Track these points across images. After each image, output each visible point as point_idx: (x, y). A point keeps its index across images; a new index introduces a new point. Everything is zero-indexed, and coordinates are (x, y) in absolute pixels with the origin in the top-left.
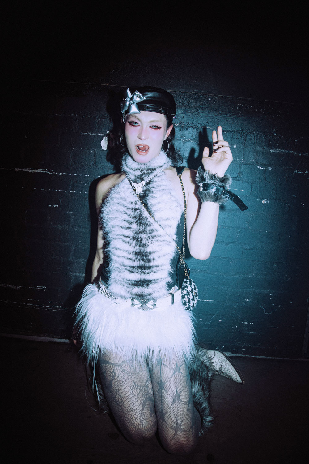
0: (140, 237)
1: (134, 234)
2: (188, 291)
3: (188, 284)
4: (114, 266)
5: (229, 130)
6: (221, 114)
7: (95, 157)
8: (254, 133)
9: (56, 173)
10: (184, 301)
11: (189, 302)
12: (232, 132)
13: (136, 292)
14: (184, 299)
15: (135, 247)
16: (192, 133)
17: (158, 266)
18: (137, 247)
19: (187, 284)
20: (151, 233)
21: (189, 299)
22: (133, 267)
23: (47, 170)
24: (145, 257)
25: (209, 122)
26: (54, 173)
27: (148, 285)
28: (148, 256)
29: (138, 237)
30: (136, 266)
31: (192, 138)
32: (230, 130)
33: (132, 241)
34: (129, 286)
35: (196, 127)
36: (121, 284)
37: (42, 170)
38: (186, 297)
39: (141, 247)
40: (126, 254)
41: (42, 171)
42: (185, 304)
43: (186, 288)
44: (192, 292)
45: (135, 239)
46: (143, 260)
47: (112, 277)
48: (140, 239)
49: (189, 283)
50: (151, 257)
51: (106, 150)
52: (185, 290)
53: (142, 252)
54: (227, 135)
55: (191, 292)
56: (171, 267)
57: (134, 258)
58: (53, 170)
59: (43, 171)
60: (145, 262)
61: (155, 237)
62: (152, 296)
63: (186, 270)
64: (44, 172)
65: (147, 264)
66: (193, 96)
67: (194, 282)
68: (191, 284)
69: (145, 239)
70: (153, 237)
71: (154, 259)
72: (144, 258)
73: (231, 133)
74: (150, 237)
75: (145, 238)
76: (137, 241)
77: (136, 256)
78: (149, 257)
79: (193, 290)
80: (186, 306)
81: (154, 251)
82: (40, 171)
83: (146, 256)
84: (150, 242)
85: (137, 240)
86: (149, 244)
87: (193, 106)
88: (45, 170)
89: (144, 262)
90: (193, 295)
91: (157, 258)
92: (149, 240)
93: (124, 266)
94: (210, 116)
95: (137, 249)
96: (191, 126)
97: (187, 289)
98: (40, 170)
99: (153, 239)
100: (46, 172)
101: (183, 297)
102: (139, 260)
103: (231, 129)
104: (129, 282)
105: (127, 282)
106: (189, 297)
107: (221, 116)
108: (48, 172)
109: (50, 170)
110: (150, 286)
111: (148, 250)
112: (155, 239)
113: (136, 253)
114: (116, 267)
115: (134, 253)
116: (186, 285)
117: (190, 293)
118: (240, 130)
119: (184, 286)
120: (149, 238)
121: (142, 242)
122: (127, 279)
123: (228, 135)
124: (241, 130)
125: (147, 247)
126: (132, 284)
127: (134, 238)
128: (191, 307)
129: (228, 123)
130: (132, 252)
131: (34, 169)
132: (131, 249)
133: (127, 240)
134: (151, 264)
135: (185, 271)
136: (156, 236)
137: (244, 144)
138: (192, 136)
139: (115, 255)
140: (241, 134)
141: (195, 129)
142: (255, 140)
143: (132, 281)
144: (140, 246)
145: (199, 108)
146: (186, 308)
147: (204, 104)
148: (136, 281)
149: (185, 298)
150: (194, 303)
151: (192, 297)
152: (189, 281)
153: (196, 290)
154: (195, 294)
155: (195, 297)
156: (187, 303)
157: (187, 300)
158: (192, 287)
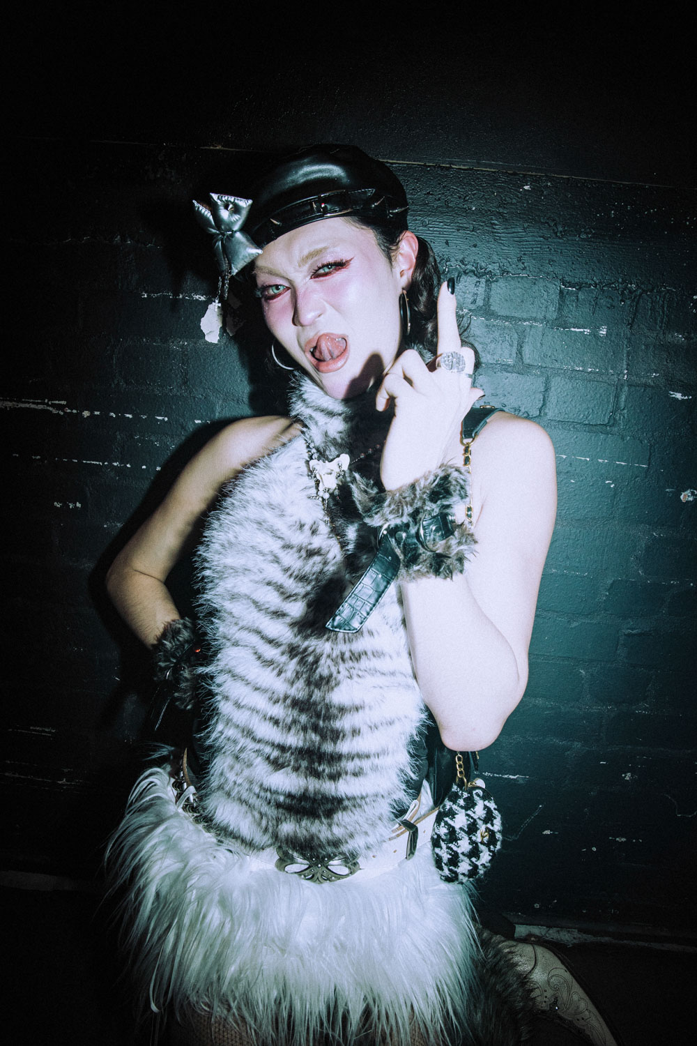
0: (311, 649)
1: (295, 636)
2: (453, 828)
3: (459, 805)
4: (222, 733)
5: (586, 283)
6: (561, 232)
7: (183, 363)
8: (661, 292)
9: (75, 411)
12: (596, 287)
13: (291, 834)
15: (292, 683)
16: (474, 290)
17: (368, 756)
18: (300, 684)
20: (350, 641)
21: (454, 854)
22: (282, 748)
23: (46, 401)
24: (324, 721)
25: (525, 258)
26: (69, 411)
27: (329, 814)
28: (335, 717)
29: (306, 649)
30: (294, 746)
31: (473, 307)
32: (591, 282)
33: (284, 658)
34: (265, 809)
35: (485, 274)
36: (242, 801)
37: (34, 403)
39: (312, 687)
40: (261, 702)
41: (33, 406)
42: (438, 862)
43: (447, 819)
44: (472, 829)
45: (296, 656)
46: (316, 729)
47: (213, 770)
48: (311, 659)
49: (461, 802)
50: (344, 723)
51: (216, 342)
52: (443, 824)
53: (315, 703)
54: (579, 295)
55: (466, 832)
56: (408, 756)
57: (289, 720)
58: (63, 402)
59: (38, 404)
60: (324, 738)
61: (363, 657)
62: (345, 848)
64: (40, 407)
65: (328, 747)
66: (478, 178)
68: (470, 804)
69: (329, 662)
70: (356, 657)
71: (355, 732)
72: (321, 723)
73: (591, 291)
74: (347, 655)
75: (329, 656)
76: (302, 662)
77: (295, 713)
78: (337, 724)
79: (480, 823)
80: (441, 871)
81: (357, 702)
82: (27, 405)
83: (328, 717)
84: (344, 673)
85: (302, 659)
86: (340, 677)
87: (479, 211)
88: (43, 403)
89: (318, 738)
90: (472, 842)
91: (364, 729)
92: (342, 667)
93: (254, 739)
94: (530, 239)
95: (299, 690)
96: (473, 271)
97: (450, 822)
98: (29, 403)
99: (356, 665)
100: (45, 407)
101: (436, 844)
102: (304, 729)
103: (592, 280)
104: (269, 794)
105: (262, 794)
106: (455, 848)
107: (561, 241)
108: (51, 409)
109: (57, 402)
110: (339, 816)
111: (338, 697)
112: (364, 663)
113: (296, 704)
114: (229, 739)
115: (289, 701)
116: (451, 809)
117: (462, 834)
118: (620, 280)
120: (343, 660)
121: (317, 671)
122: (261, 785)
123: (581, 296)
124: (624, 281)
125: (332, 688)
126: (278, 805)
127: (293, 651)
128: (461, 877)
129: (584, 262)
130: (282, 696)
131: (11, 401)
132: (280, 686)
133: (270, 652)
134: (344, 747)
136: (366, 654)
137: (631, 325)
138: (474, 302)
139: (226, 698)
140: (623, 293)
141: (483, 280)
142: (663, 312)
143: (276, 792)
144: (308, 683)
145: (495, 215)
146: (442, 877)
147: (512, 204)
148: (290, 796)
149: (441, 848)
150: (479, 863)
151: (471, 847)
152: (466, 795)
153: (495, 821)
154: (483, 837)
155: (482, 847)
156: (443, 865)
157: (446, 857)
158: (473, 815)
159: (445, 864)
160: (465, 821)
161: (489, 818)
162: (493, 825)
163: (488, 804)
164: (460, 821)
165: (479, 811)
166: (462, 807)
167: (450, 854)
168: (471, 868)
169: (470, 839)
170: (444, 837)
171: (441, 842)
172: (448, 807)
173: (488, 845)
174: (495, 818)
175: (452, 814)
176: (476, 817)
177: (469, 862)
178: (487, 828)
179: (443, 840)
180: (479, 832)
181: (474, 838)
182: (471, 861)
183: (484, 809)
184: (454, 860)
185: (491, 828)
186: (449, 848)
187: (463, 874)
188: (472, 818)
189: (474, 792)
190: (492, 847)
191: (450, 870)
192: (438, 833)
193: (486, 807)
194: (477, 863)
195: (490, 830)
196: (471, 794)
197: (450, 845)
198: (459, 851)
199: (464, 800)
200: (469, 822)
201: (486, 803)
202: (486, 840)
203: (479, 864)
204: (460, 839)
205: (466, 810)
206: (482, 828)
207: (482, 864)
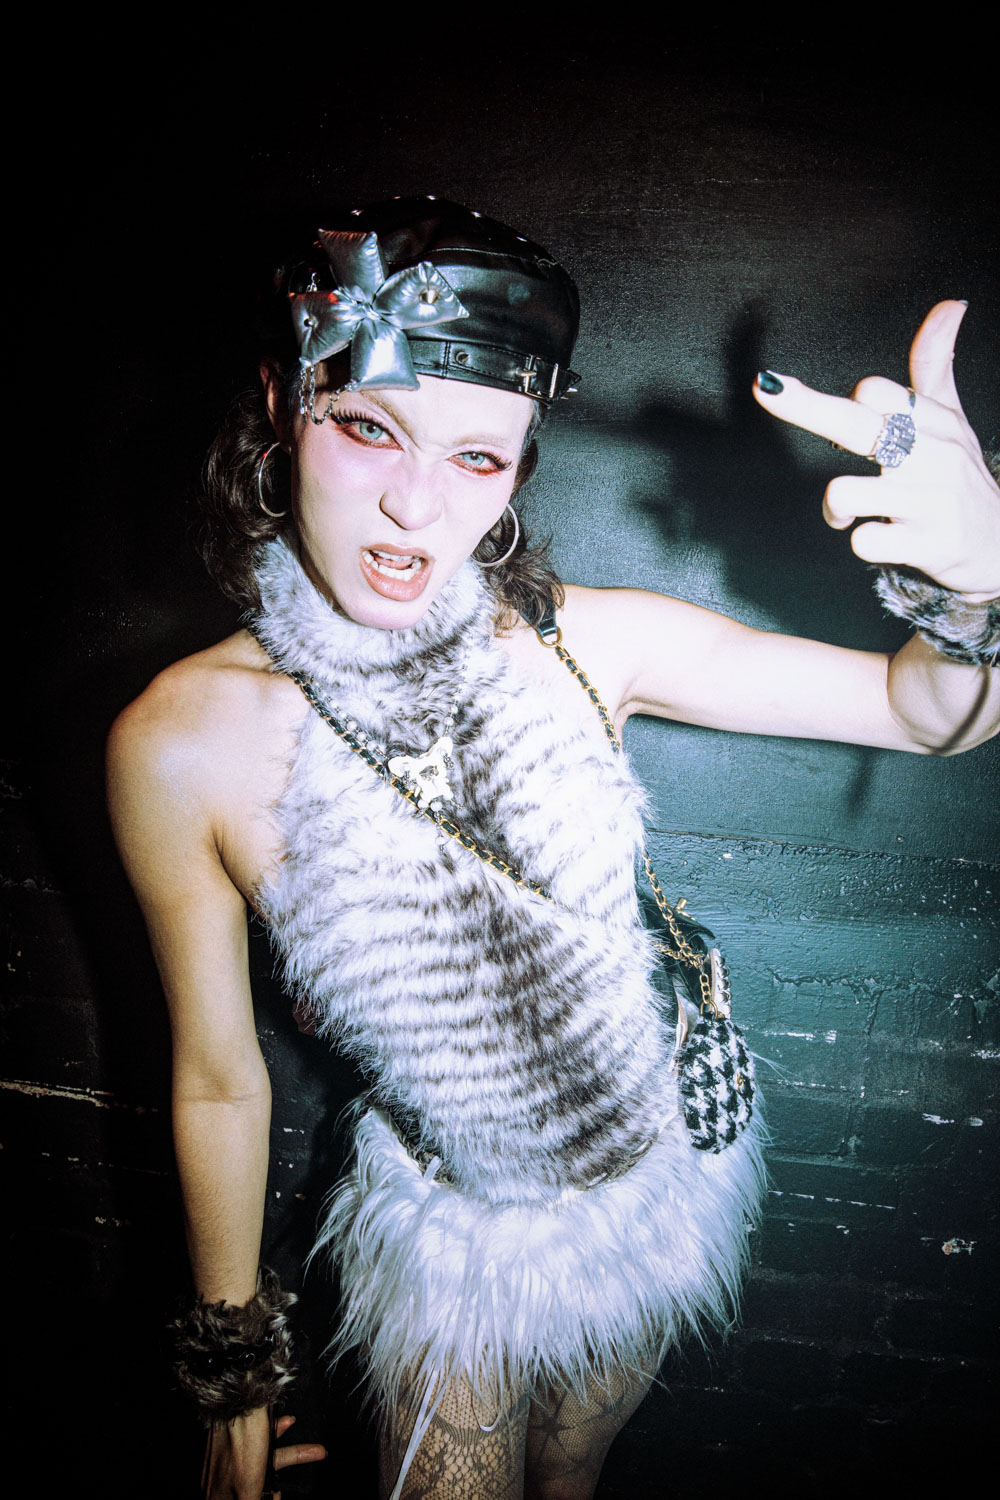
2: (709, 1067)
3: (712, 1037)
10: (691, 1108)
11: (712, 1115)
14: (690, 1101)
19: (708, 1039)
21: (713, 1103)
38: (699, 1091)
42: (692, 1121)
43: (699, 1056)
49: (715, 1033)
52: (696, 1063)
55: (723, 1074)
63: (704, 980)
67: (737, 1031)
68: (723, 1039)
79: (735, 1064)
80: (696, 1133)
90: (730, 1089)
97: (705, 1059)
101: (688, 1092)
106: (713, 1095)
116: (703, 1042)
117: (719, 1077)
119: (692, 1046)
128: (719, 1139)
135: (703, 985)
149: (695, 1096)
150: (737, 1120)
151: (729, 1095)
153: (748, 1065)
154: (740, 1084)
155: (739, 1097)
156: (700, 1120)
157: (702, 1106)
158: (727, 1051)
160: (721, 1058)
162: (746, 1070)
163: (740, 1042)
164: (715, 1059)
165: (733, 1048)
166: (715, 1039)
167: (709, 1103)
168: (729, 1127)
169: (727, 1083)
170: (699, 1079)
173: (744, 1097)
174: (748, 1062)
175: (705, 1049)
176: (730, 1055)
177: (727, 1118)
178: (740, 1073)
180: (735, 1076)
181: (731, 1083)
182: (729, 1116)
183: (736, 1047)
185: (744, 1074)
186: (706, 1094)
187: (721, 1135)
188: (727, 1055)
189: (725, 1022)
190: (748, 1100)
191: (709, 1127)
194: (734, 1120)
195: (743, 1077)
196: (724, 1024)
197: (708, 1090)
198: (718, 1099)
199: (718, 1029)
200: (724, 1061)
201: (739, 1038)
202: (742, 1088)
203: (737, 1123)
204: (718, 1083)
205: (721, 1044)
206: (738, 1070)
207: (740, 1123)
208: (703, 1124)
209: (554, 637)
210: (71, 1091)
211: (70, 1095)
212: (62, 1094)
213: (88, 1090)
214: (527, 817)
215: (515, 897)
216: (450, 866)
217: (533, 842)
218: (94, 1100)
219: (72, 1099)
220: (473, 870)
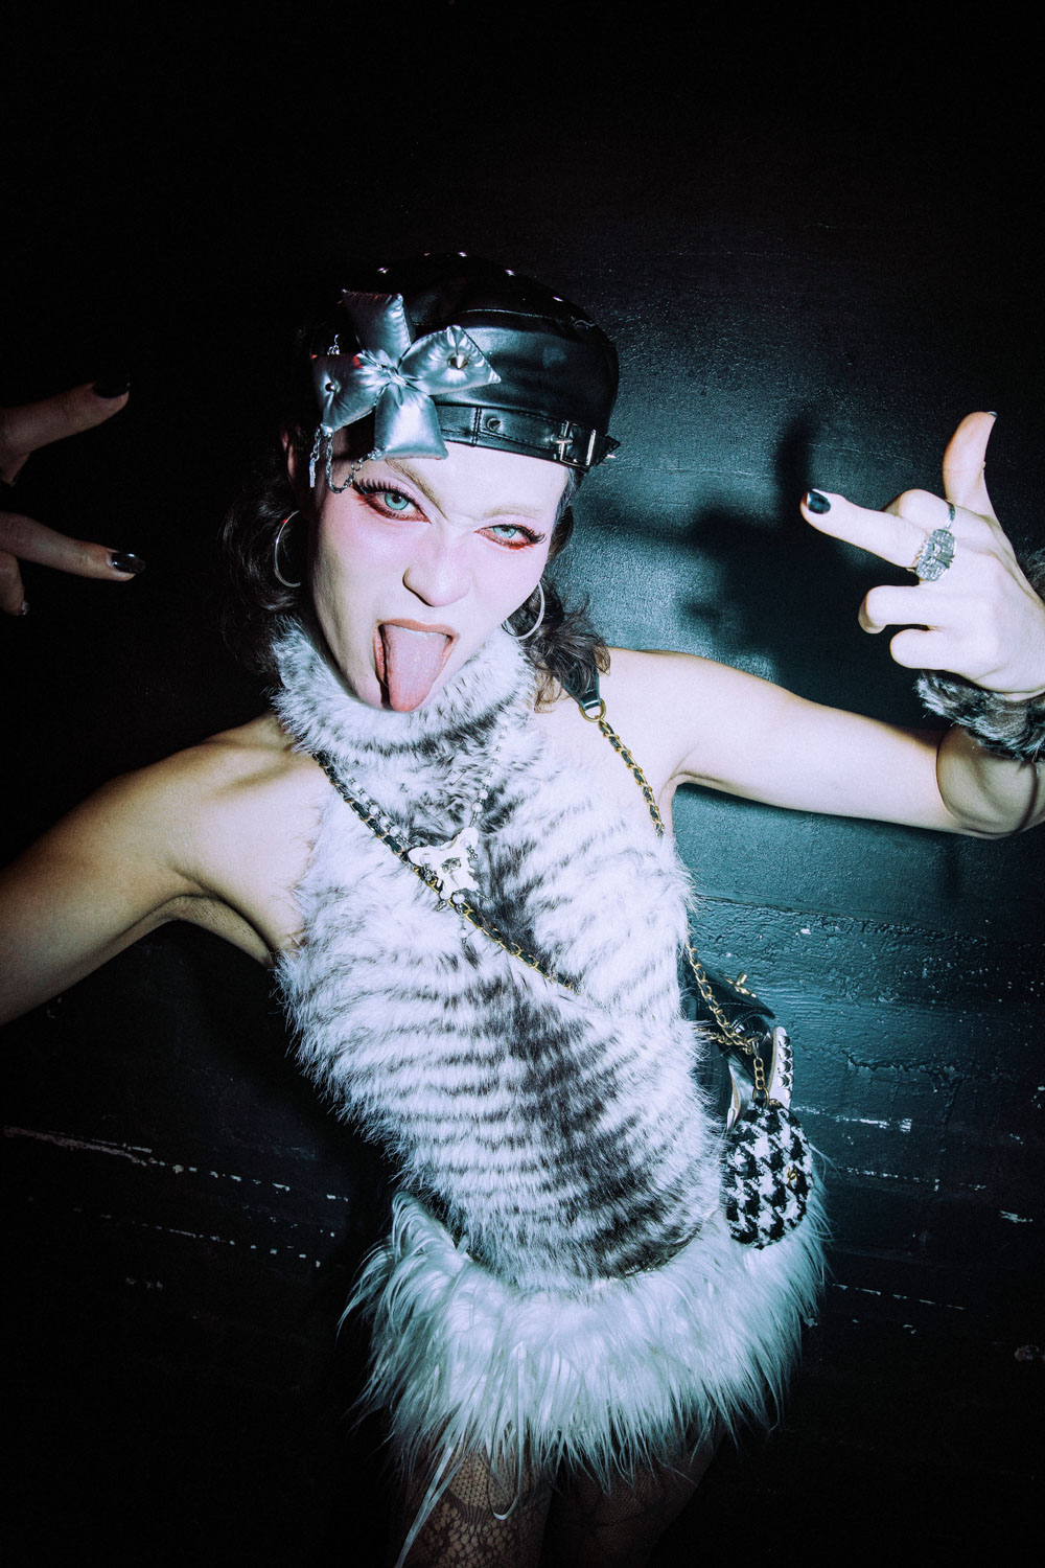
2: (753, 1156)
3: (759, 1125)
10: (731, 1199)
14: (730, 1191)
19: (754, 1128)
21: (754, 1195)
38: (739, 1181)
43: (743, 1144)
44: (776, 1163)
49: (763, 1122)
52: (738, 1151)
55: (770, 1165)
63: (759, 1064)
68: (773, 1127)
79: (786, 1156)
90: (777, 1182)
97: (748, 1148)
101: (729, 1181)
106: (755, 1187)
117: (764, 1168)
128: (761, 1234)
135: (756, 1069)
146: (737, 1234)
149: (736, 1187)
150: (785, 1217)
151: (775, 1189)
152: (767, 1113)
153: (805, 1159)
154: (790, 1178)
155: (789, 1192)
157: (742, 1199)
158: (777, 1142)
159: (742, 1210)
160: (768, 1148)
161: (797, 1153)
162: (802, 1164)
163: (796, 1132)
164: (761, 1148)
165: (785, 1139)
166: (763, 1128)
168: (775, 1222)
169: (774, 1176)
170: (740, 1169)
171: (736, 1176)
172: (745, 1128)
173: (796, 1192)
174: (805, 1154)
175: (750, 1137)
176: (781, 1147)
177: (772, 1213)
178: (794, 1166)
179: (739, 1174)
180: (784, 1169)
181: (779, 1176)
182: (775, 1211)
183: (791, 1138)
184: (753, 1207)
185: (800, 1168)
186: (746, 1185)
187: (764, 1230)
188: (777, 1147)
189: (778, 1111)
190: (801, 1195)
191: (748, 1220)
192: (732, 1164)
193: (793, 1136)
194: (781, 1215)
195: (799, 1171)
196: (776, 1113)
197: (748, 1181)
198: (761, 1192)
199: (768, 1118)
200: (773, 1152)
201: (793, 1128)
202: (794, 1182)
203: (785, 1219)
204: (762, 1175)
205: (769, 1134)
206: (789, 1164)
207: (789, 1220)
208: (741, 1216)
209: (596, 711)
210: (107, 1146)
211: (105, 1150)
212: (98, 1148)
213: (125, 1145)
214: (557, 912)
215: (542, 991)
216: (472, 958)
217: (563, 937)
218: (130, 1156)
219: (107, 1154)
220: (497, 962)
